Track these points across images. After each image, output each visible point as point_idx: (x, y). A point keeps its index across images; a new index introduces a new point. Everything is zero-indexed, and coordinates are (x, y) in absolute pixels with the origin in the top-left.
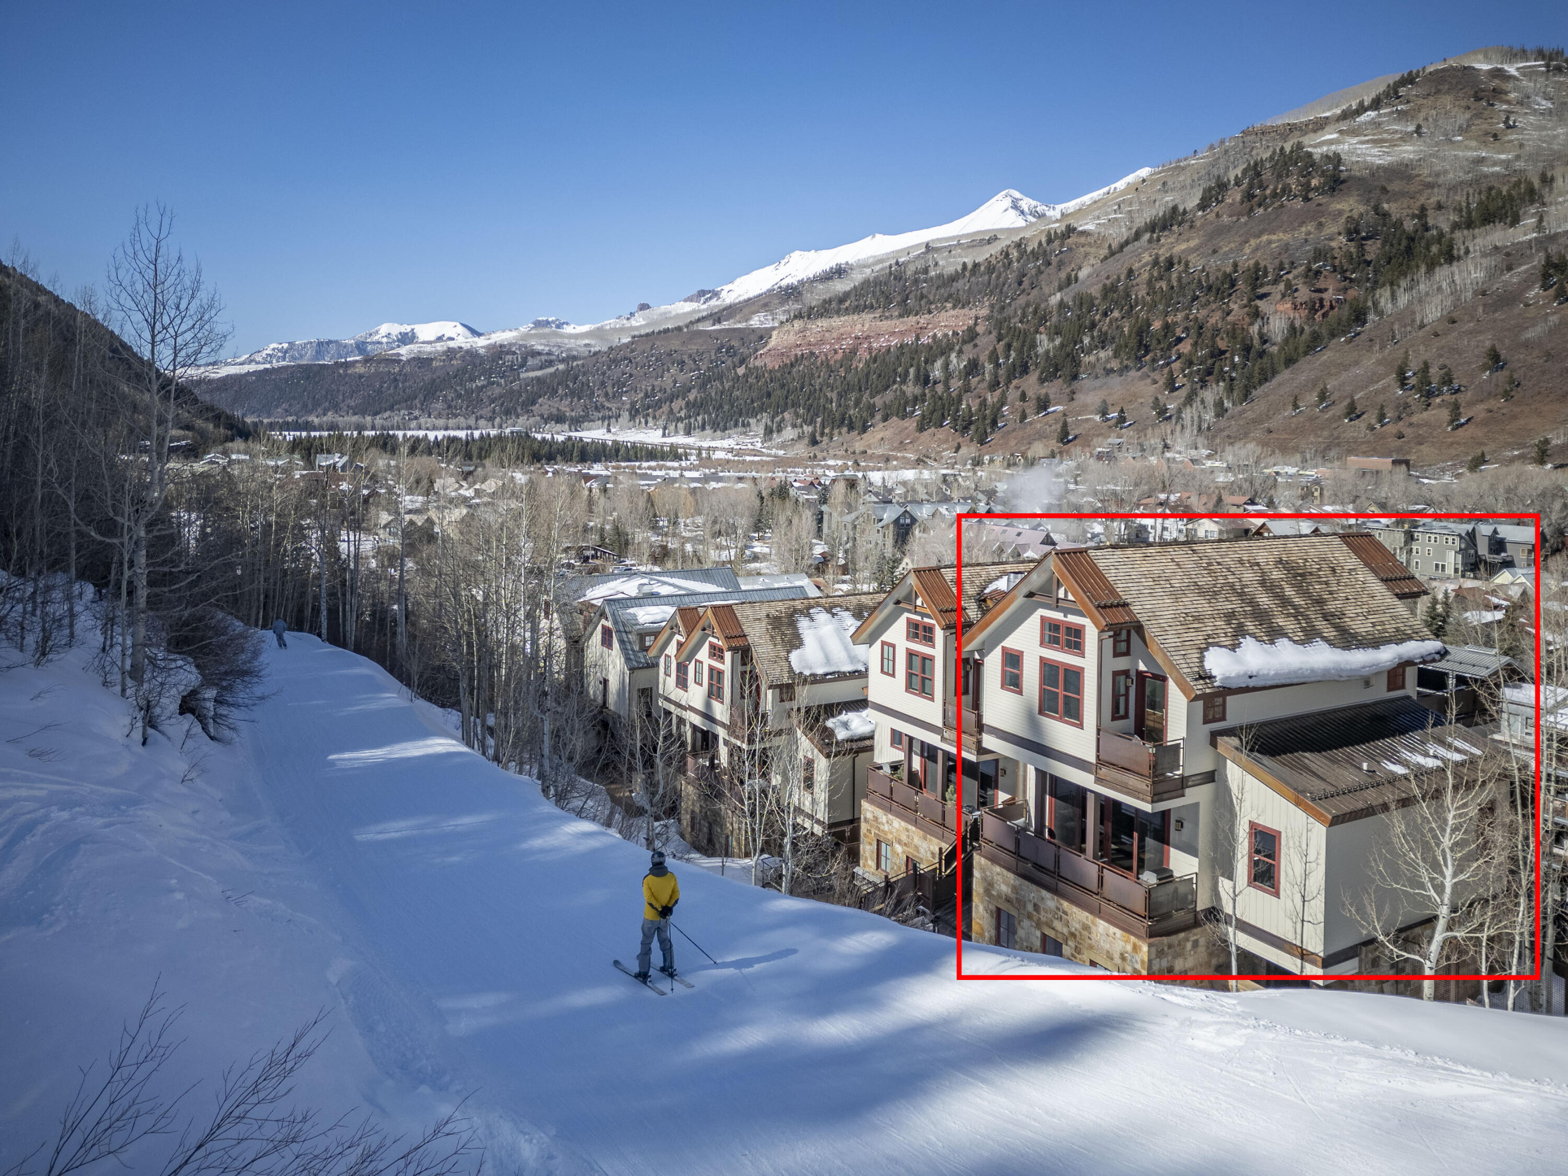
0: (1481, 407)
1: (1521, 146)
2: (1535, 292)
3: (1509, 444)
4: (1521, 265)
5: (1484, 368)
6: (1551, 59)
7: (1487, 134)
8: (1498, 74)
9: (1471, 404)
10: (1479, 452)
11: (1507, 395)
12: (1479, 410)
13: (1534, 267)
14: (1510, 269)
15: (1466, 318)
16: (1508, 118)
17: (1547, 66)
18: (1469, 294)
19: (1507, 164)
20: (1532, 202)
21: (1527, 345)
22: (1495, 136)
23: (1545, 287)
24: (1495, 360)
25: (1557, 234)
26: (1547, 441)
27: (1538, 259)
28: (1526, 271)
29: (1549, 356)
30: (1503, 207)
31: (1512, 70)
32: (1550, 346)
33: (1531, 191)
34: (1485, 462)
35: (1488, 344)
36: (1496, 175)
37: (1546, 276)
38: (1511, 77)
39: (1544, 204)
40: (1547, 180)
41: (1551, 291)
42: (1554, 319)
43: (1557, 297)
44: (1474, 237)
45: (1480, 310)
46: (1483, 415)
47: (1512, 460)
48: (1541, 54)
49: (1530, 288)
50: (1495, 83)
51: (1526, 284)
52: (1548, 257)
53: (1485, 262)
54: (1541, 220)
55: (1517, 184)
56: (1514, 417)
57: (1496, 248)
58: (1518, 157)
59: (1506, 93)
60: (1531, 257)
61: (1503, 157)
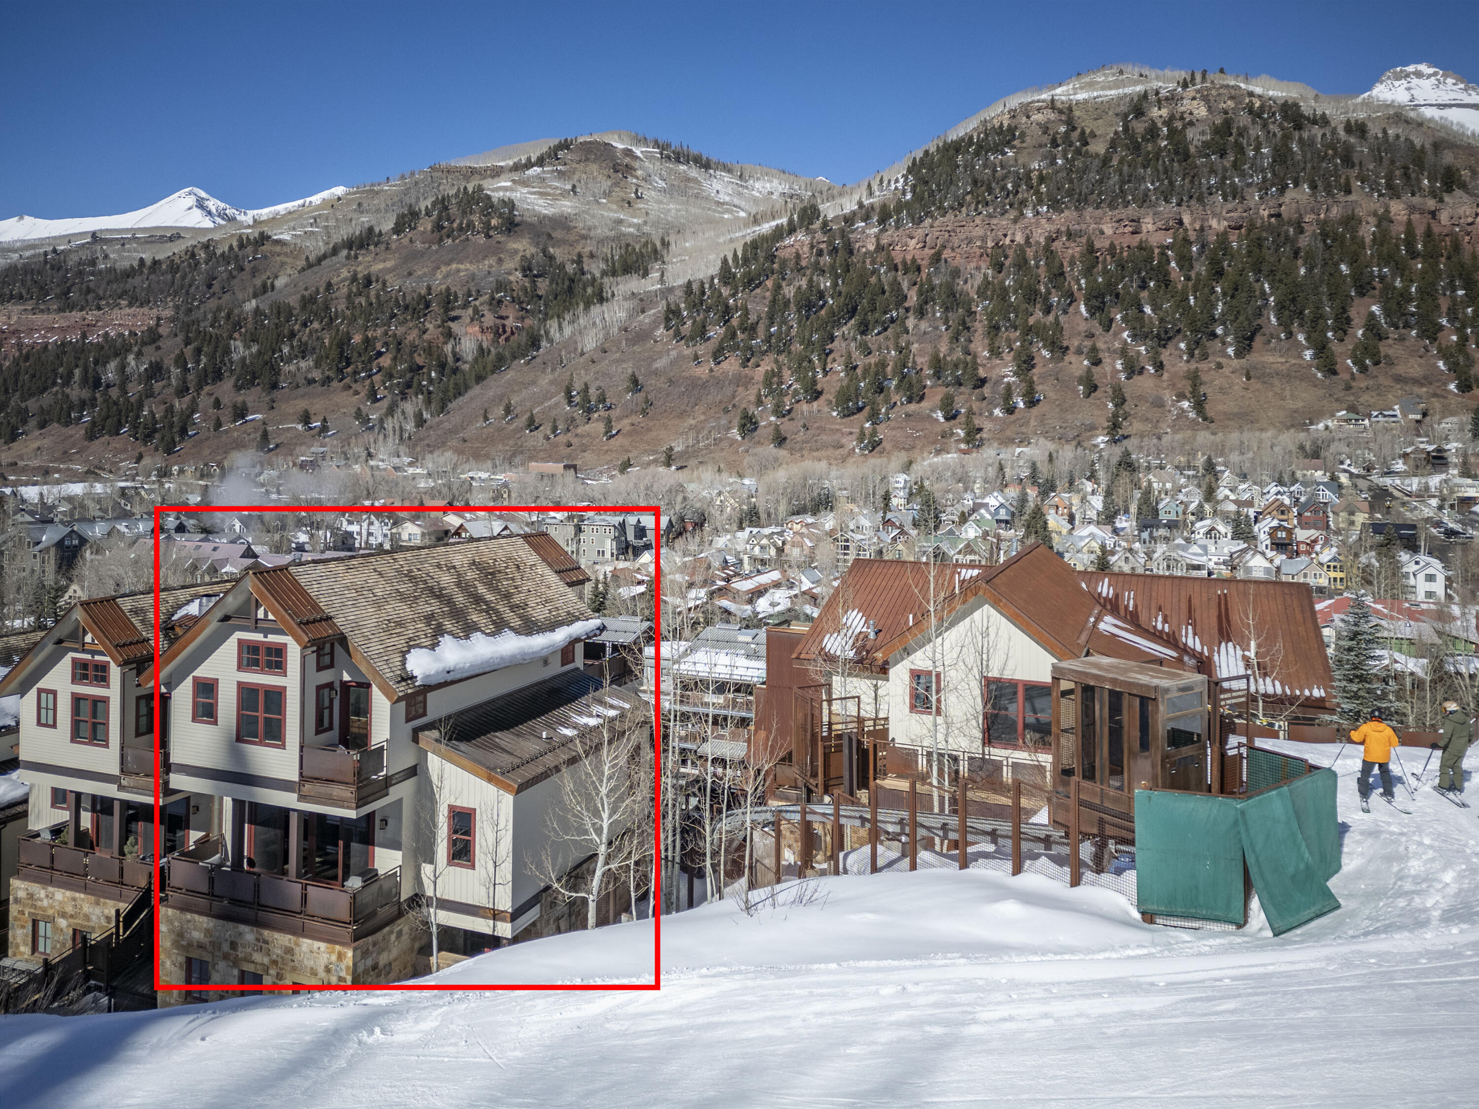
0: (626, 421)
1: (647, 214)
2: (660, 331)
3: (646, 451)
4: (651, 309)
5: (628, 390)
6: (663, 149)
7: (623, 200)
8: (628, 153)
9: (619, 419)
10: (626, 457)
11: (644, 412)
12: (625, 424)
13: (659, 312)
14: (643, 312)
15: (614, 349)
16: (637, 190)
17: (661, 154)
18: (616, 330)
19: (638, 227)
20: (656, 260)
21: (656, 373)
22: (629, 203)
23: (668, 328)
24: (635, 384)
25: (673, 287)
26: (671, 449)
27: (662, 306)
28: (654, 315)
29: (671, 381)
30: (637, 261)
31: (638, 151)
32: (672, 374)
33: (655, 251)
34: (630, 465)
35: (630, 371)
36: (631, 235)
37: (667, 320)
38: (637, 157)
39: (664, 262)
40: (666, 244)
41: (671, 332)
42: (674, 353)
43: (675, 336)
44: (618, 284)
45: (624, 343)
46: (628, 428)
47: (649, 464)
48: (657, 144)
49: (657, 328)
50: (627, 160)
51: (655, 325)
52: (668, 305)
53: (626, 304)
54: (662, 275)
55: (646, 244)
56: (649, 430)
57: (633, 293)
58: (645, 223)
59: (635, 170)
60: (657, 303)
61: (635, 221)
